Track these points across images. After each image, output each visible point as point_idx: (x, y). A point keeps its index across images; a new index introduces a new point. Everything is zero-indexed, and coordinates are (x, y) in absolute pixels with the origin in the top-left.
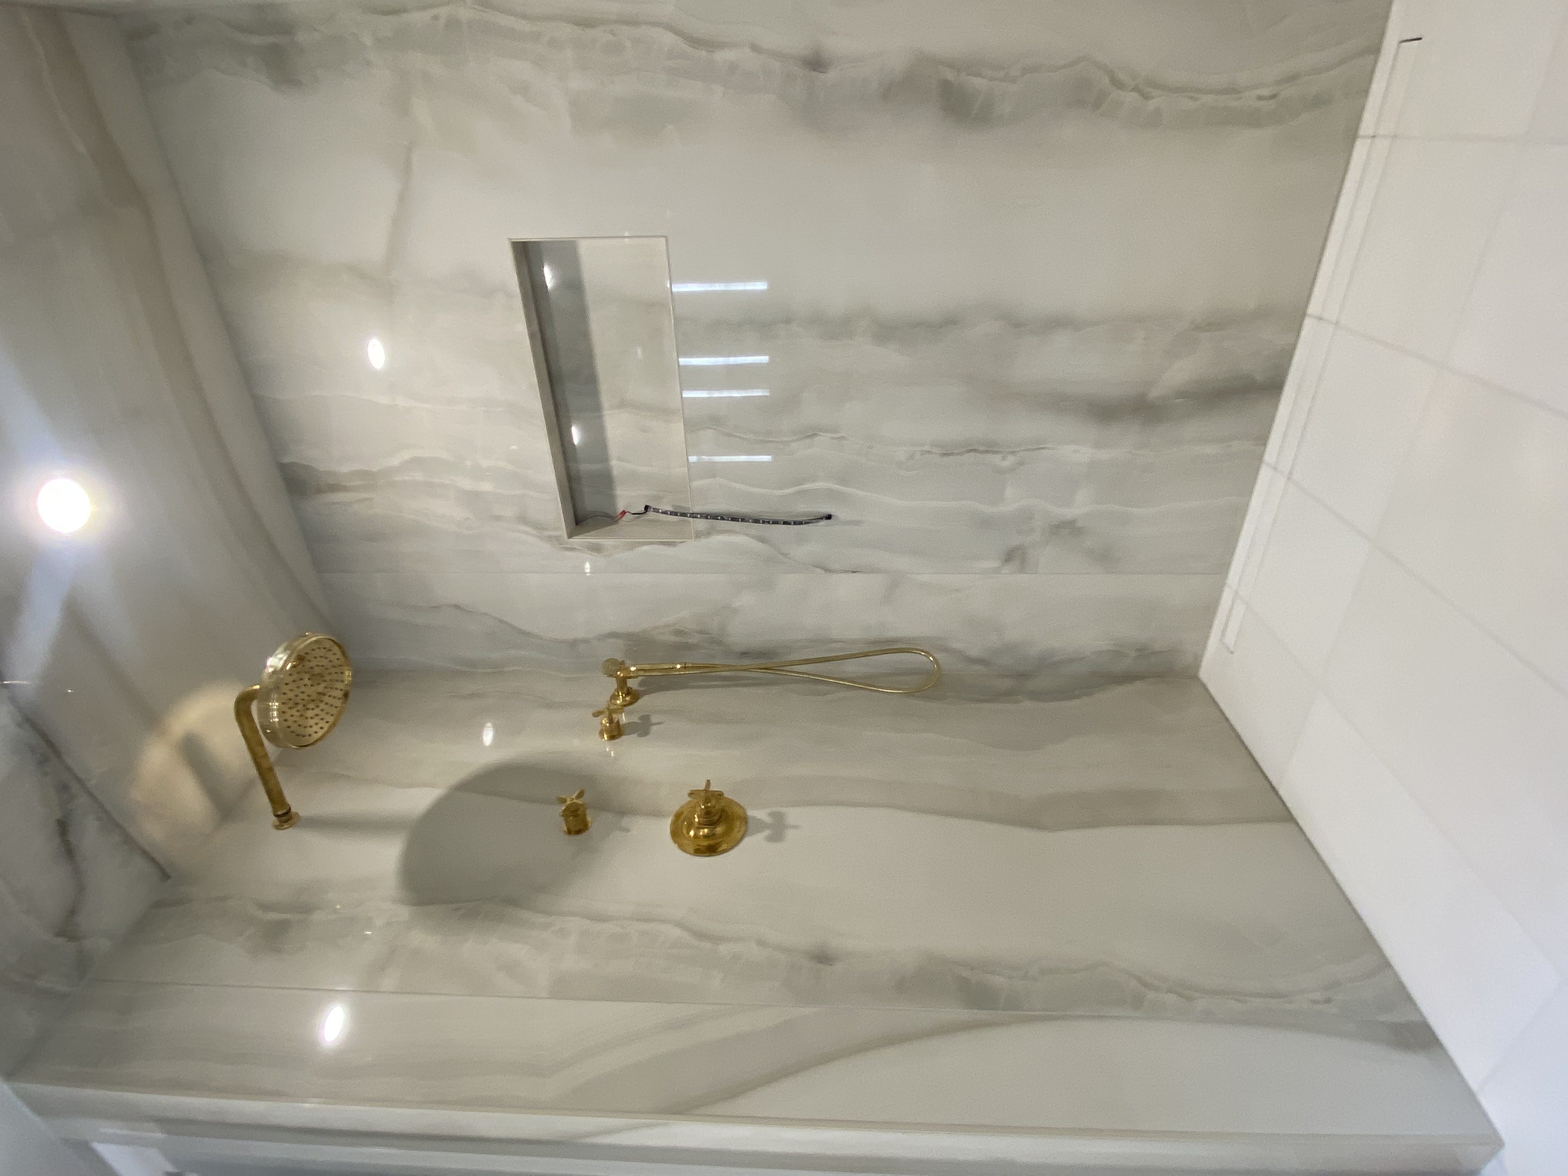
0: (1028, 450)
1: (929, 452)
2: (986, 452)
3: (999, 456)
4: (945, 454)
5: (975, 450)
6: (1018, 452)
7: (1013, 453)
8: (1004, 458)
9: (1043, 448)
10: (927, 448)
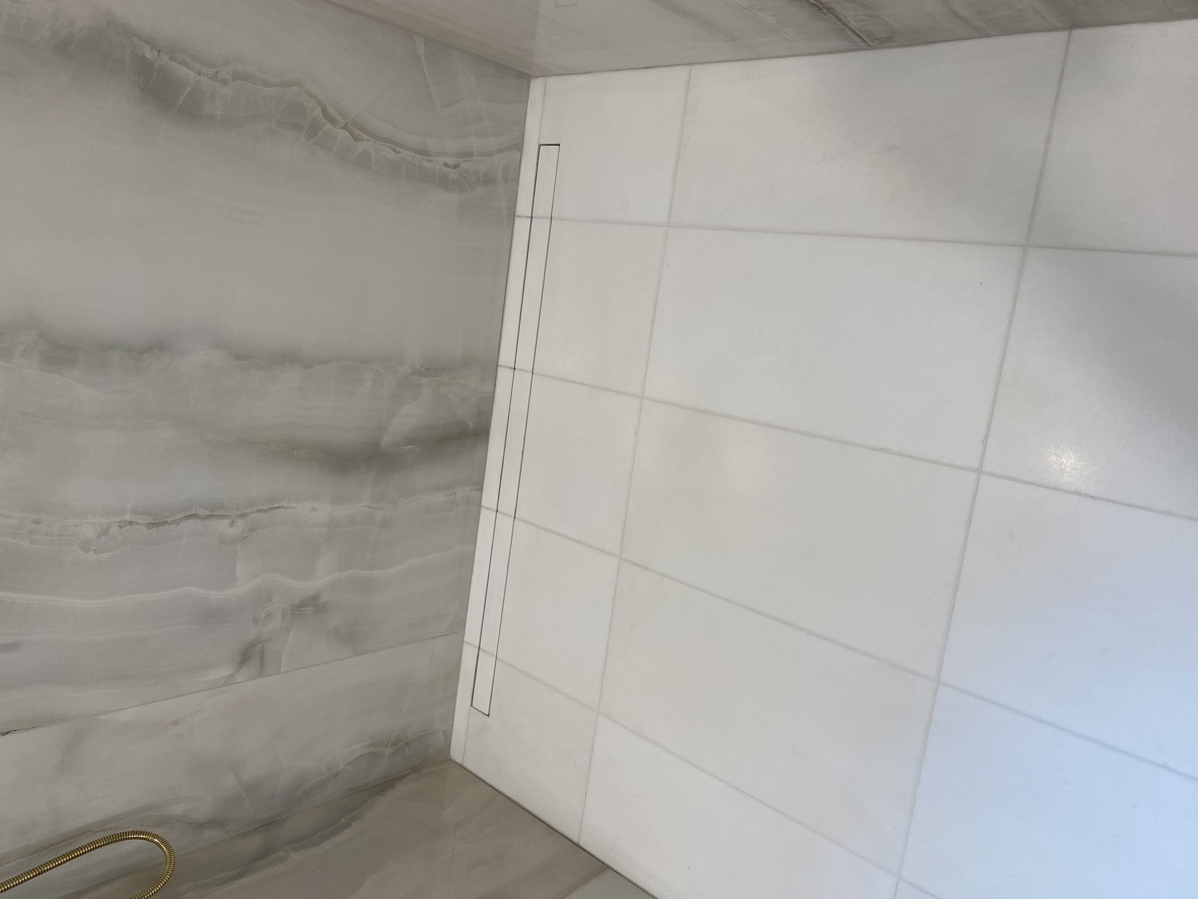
0: (261, 511)
1: (131, 523)
2: (210, 516)
3: (227, 522)
4: (155, 525)
5: (194, 516)
6: (248, 514)
7: (243, 516)
8: (232, 524)
9: (279, 507)
10: (128, 517)
